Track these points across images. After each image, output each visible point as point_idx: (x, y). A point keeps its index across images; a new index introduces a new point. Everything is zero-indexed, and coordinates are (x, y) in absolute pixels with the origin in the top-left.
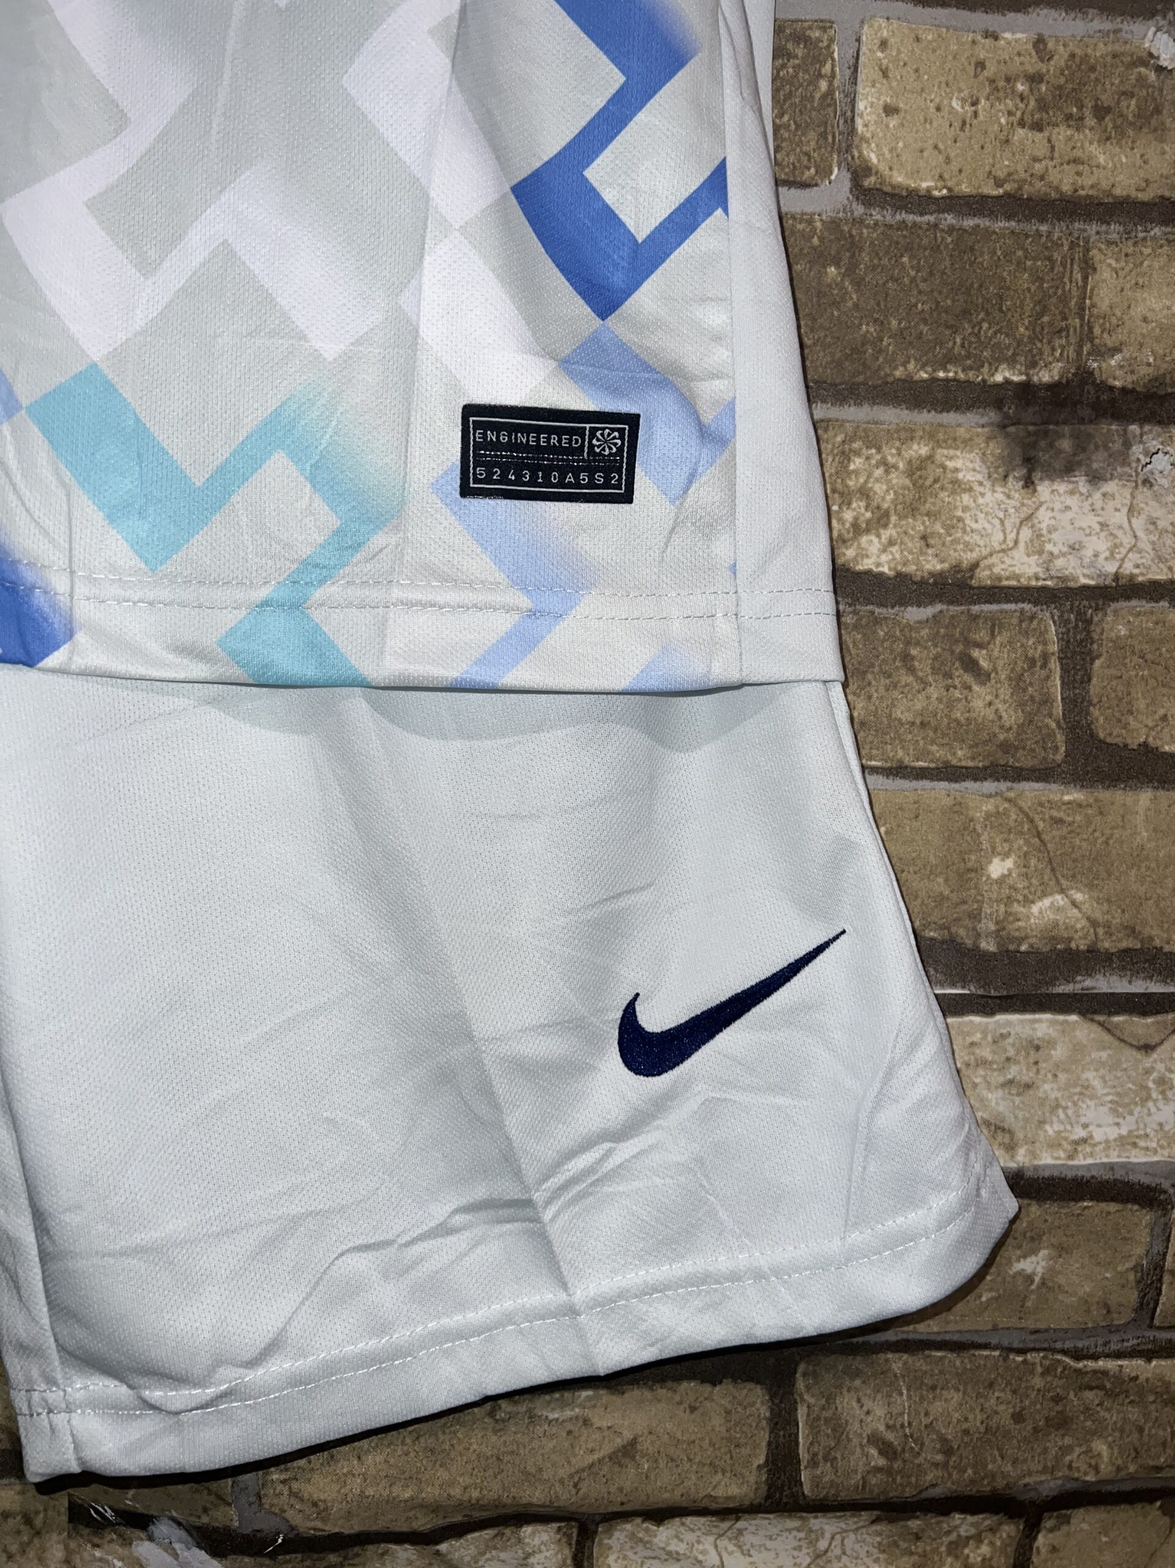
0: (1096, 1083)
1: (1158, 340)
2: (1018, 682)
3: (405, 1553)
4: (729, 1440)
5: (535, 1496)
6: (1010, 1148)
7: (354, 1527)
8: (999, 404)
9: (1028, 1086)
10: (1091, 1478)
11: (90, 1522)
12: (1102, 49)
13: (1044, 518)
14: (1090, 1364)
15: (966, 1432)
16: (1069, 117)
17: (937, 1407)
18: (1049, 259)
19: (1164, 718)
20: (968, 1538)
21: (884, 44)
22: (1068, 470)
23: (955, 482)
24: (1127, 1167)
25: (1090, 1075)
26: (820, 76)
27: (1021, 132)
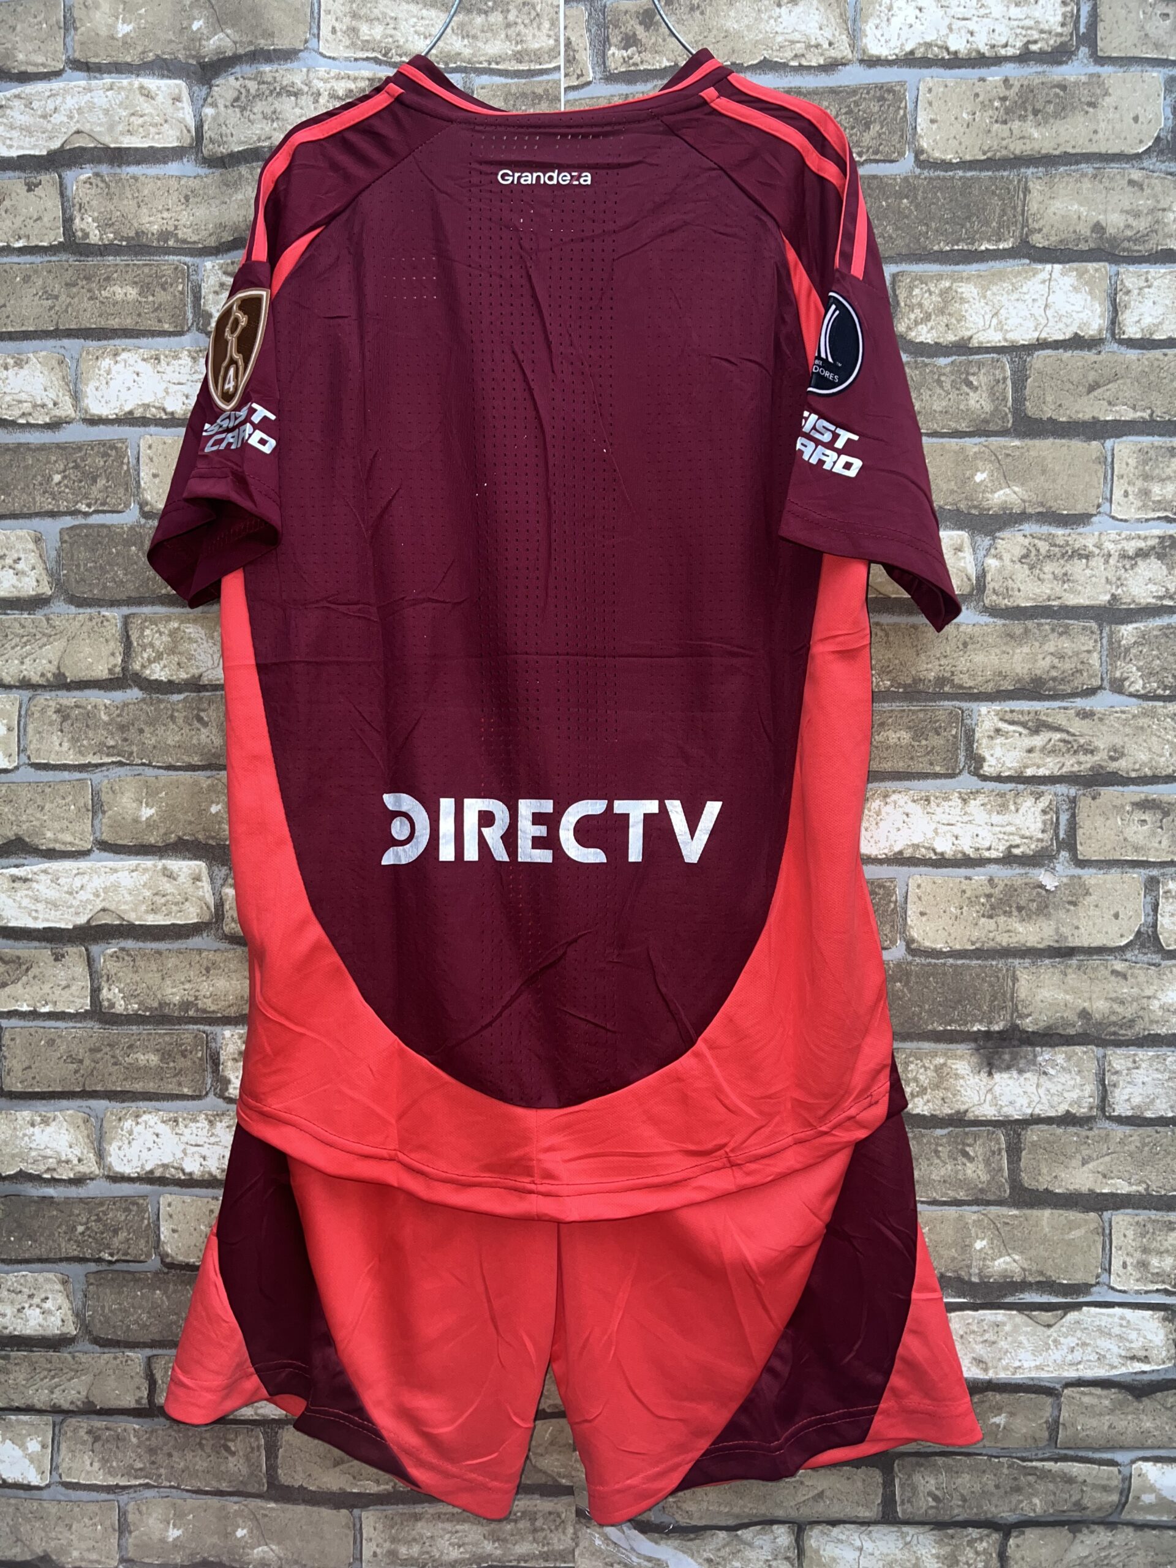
0: (1025, 1342)
1: (1048, 1010)
2: (987, 1162)
3: (722, 1534)
4: (864, 1492)
5: (780, 1513)
6: (986, 1370)
7: (703, 1523)
8: (975, 1040)
9: (994, 1343)
10: (1032, 1514)
11: (585, 1517)
12: (1020, 882)
13: (997, 1089)
14: (1029, 1464)
15: (973, 1492)
16: (1005, 912)
17: (959, 1481)
18: (997, 977)
19: (1056, 1177)
20: (976, 1539)
21: (919, 886)
22: (1008, 1068)
23: (956, 1074)
24: (1039, 1379)
25: (1022, 1338)
26: (890, 901)
27: (983, 920)
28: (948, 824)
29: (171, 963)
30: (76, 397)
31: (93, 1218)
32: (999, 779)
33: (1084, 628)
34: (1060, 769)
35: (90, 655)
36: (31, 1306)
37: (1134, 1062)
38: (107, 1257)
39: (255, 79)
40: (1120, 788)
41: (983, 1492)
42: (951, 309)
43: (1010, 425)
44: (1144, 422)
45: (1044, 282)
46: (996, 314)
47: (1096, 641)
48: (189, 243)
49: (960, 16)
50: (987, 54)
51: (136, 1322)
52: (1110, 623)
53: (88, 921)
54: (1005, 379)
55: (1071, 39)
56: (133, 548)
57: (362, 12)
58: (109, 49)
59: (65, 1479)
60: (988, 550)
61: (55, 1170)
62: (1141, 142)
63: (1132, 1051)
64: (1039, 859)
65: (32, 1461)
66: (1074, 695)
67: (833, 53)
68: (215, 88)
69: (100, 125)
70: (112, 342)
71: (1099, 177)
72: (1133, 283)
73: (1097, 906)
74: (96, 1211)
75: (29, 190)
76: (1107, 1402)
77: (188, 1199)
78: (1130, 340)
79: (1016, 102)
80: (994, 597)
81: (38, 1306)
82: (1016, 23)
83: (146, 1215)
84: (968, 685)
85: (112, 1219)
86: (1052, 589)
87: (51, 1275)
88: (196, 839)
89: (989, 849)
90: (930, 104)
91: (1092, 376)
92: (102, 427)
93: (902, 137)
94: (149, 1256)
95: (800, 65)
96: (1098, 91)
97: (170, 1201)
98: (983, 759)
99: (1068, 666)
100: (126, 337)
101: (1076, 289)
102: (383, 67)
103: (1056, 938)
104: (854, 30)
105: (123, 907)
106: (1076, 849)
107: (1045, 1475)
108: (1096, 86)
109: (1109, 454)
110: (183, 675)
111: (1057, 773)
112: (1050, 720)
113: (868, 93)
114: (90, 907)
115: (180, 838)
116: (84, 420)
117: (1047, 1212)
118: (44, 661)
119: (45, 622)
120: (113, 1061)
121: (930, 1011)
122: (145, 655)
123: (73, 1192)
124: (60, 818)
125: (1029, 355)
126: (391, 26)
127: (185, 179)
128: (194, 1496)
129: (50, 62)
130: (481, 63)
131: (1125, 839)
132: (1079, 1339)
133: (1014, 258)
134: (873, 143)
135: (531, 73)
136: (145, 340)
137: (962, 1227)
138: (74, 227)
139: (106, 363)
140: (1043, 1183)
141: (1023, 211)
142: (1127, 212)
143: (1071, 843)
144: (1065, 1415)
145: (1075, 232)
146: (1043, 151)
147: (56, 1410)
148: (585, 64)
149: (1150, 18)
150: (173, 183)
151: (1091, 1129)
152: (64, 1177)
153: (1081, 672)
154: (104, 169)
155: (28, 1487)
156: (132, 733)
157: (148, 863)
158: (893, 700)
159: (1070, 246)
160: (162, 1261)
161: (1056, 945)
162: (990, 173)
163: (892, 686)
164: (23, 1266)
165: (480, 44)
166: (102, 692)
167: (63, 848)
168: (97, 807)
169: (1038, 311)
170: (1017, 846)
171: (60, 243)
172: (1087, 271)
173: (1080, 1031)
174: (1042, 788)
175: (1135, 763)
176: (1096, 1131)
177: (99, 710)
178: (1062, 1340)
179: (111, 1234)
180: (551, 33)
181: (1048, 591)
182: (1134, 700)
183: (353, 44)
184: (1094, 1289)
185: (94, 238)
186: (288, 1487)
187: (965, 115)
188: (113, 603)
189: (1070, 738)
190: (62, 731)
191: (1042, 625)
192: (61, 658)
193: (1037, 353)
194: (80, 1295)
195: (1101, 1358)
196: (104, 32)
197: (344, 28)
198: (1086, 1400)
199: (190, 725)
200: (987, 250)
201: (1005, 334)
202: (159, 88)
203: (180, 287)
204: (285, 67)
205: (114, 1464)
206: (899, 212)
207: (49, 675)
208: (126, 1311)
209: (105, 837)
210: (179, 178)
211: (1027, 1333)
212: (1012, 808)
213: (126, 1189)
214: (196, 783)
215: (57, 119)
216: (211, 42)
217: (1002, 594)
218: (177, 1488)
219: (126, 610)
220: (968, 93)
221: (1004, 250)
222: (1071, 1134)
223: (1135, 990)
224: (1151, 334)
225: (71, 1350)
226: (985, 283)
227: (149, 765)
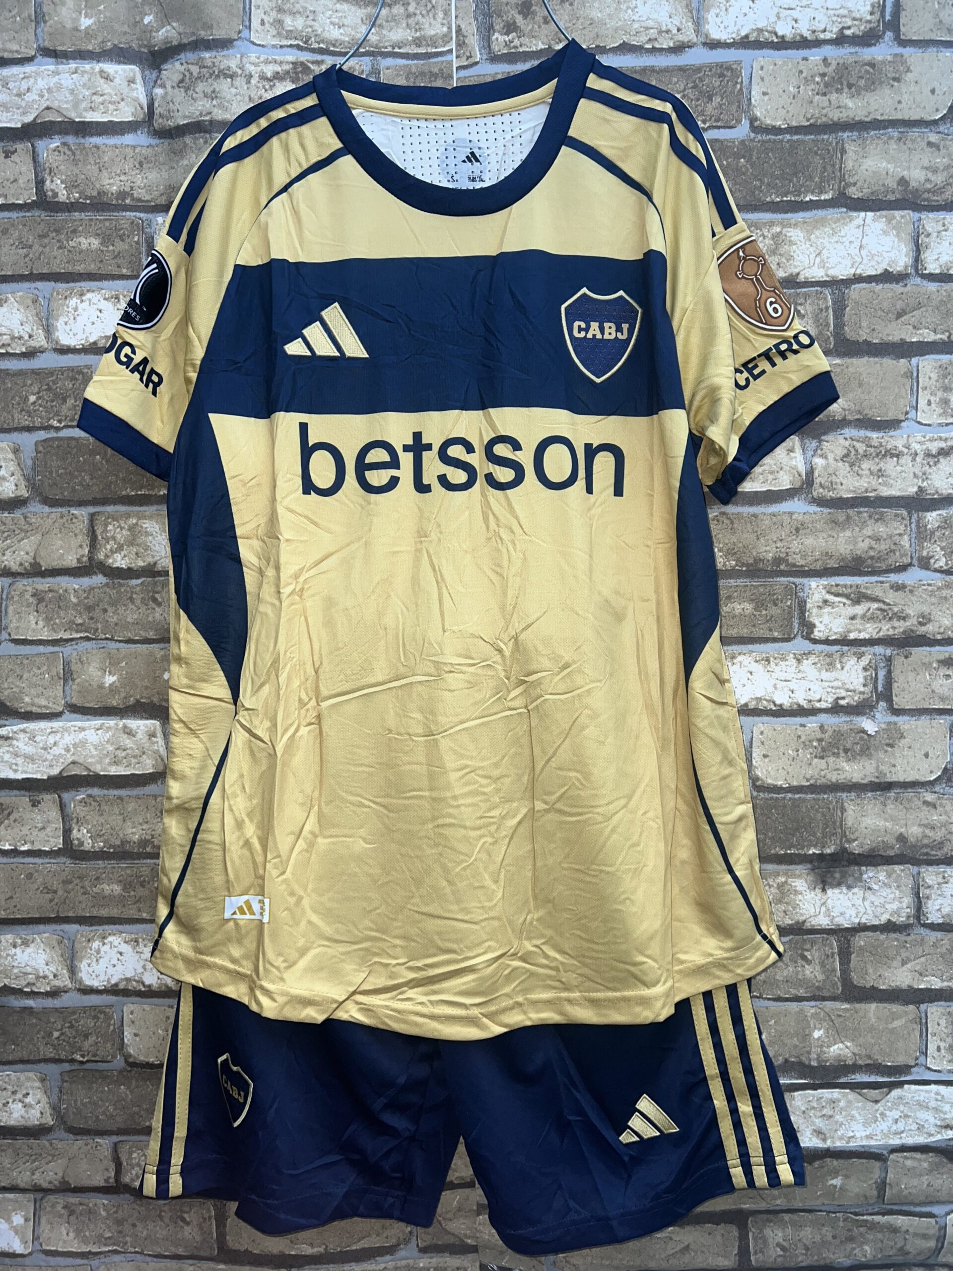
28: (786, 681)
29: (131, 807)
30: (48, 330)
31: (67, 1025)
32: (827, 642)
33: (896, 515)
34: (878, 633)
35: (61, 547)
36: (14, 1101)
37: (944, 878)
38: (79, 1058)
39: (197, 64)
40: (928, 649)
41: (823, 1241)
42: (782, 250)
43: (832, 346)
44: (943, 343)
45: (858, 227)
46: (819, 254)
47: (906, 526)
48: (143, 201)
49: (787, 7)
50: (809, 38)
51: (104, 1113)
52: (918, 511)
53: (61, 773)
54: (827, 308)
55: (879, 26)
56: (98, 457)
57: (286, 7)
58: (74, 38)
59: (45, 1247)
60: (815, 451)
61: (34, 984)
62: (937, 110)
63: (942, 868)
64: (861, 708)
65: (16, 1233)
66: (888, 571)
67: (681, 38)
68: (164, 72)
69: (66, 102)
70: (78, 284)
71: (904, 139)
72: (933, 228)
73: (910, 747)
74: (68, 1020)
75: (7, 157)
76: (925, 1165)
77: (147, 1008)
78: (931, 274)
79: (833, 78)
80: (821, 490)
81: (20, 1101)
82: (832, 12)
83: (112, 1022)
84: (800, 564)
85: (83, 1026)
86: (869, 483)
87: (31, 1074)
88: (152, 701)
89: (820, 701)
90: (762, 79)
91: (900, 305)
92: (70, 355)
93: (739, 107)
94: (114, 1057)
95: (654, 48)
96: (902, 68)
97: (131, 1009)
98: (814, 626)
99: (883, 546)
100: (91, 280)
101: (885, 233)
102: (305, 53)
103: (876, 774)
104: (698, 18)
105: (90, 760)
106: (892, 701)
107: (873, 1226)
108: (900, 64)
109: (915, 369)
110: (141, 563)
111: (875, 636)
112: (869, 592)
113: (710, 70)
114: (61, 760)
115: (138, 701)
116: (55, 350)
117: (873, 1006)
118: (22, 553)
119: (23, 520)
120: (82, 891)
121: (772, 838)
122: (108, 547)
123: (50, 1003)
124: (36, 686)
125: (847, 288)
126: (311, 18)
127: (139, 148)
128: (155, 1260)
129: (23, 50)
130: (386, 48)
131: (933, 691)
132: (902, 1112)
133: (834, 207)
134: (715, 112)
135: (428, 56)
136: (106, 282)
137: (802, 1018)
138: (45, 188)
139: (74, 302)
140: (870, 981)
141: (841, 168)
142: (927, 168)
143: (887, 695)
144: (890, 1176)
145: (884, 185)
146: (857, 119)
147: (37, 1189)
148: (473, 48)
149: (944, 7)
150: (129, 152)
151: (909, 935)
152: (42, 991)
153: (894, 551)
154: (71, 139)
155: (13, 1255)
156: (97, 613)
157: (111, 722)
158: (738, 577)
159: (880, 197)
160: (126, 1061)
161: (877, 780)
162: (813, 137)
163: (737, 565)
164: (7, 1067)
165: (384, 32)
166: (72, 578)
167: (39, 711)
168: (68, 676)
169: (854, 251)
170: (843, 698)
171: (34, 201)
172: (894, 218)
173: (898, 852)
174: (863, 649)
175: (940, 627)
176: (912, 937)
177: (69, 594)
178: (888, 1113)
179: (82, 1038)
180: (445, 22)
181: (865, 485)
182: (939, 575)
183: (279, 34)
184: (913, 1070)
185: (63, 196)
186: (235, 1251)
187: (791, 89)
188: (81, 504)
189: (886, 607)
190: (37, 612)
191: (861, 512)
192: (36, 550)
193: (853, 286)
194: (56, 1090)
195: (920, 1128)
196: (69, 25)
197: (271, 20)
198: (909, 1163)
199: (146, 605)
200: (811, 200)
201: (827, 271)
202: (116, 72)
203: (136, 239)
204: (223, 53)
205: (87, 1234)
206: (737, 170)
207: (27, 564)
208: (95, 1104)
209: (74, 701)
210: (134, 147)
211: (858, 1108)
212: (838, 666)
213: (94, 1000)
214: (151, 654)
215: (29, 97)
216: (160, 33)
217: (828, 487)
218: (141, 1253)
219: (92, 509)
220: (794, 70)
221: (825, 200)
222: (892, 940)
223: (944, 818)
224: (948, 270)
225: (49, 1137)
226: (810, 227)
227: (112, 639)
